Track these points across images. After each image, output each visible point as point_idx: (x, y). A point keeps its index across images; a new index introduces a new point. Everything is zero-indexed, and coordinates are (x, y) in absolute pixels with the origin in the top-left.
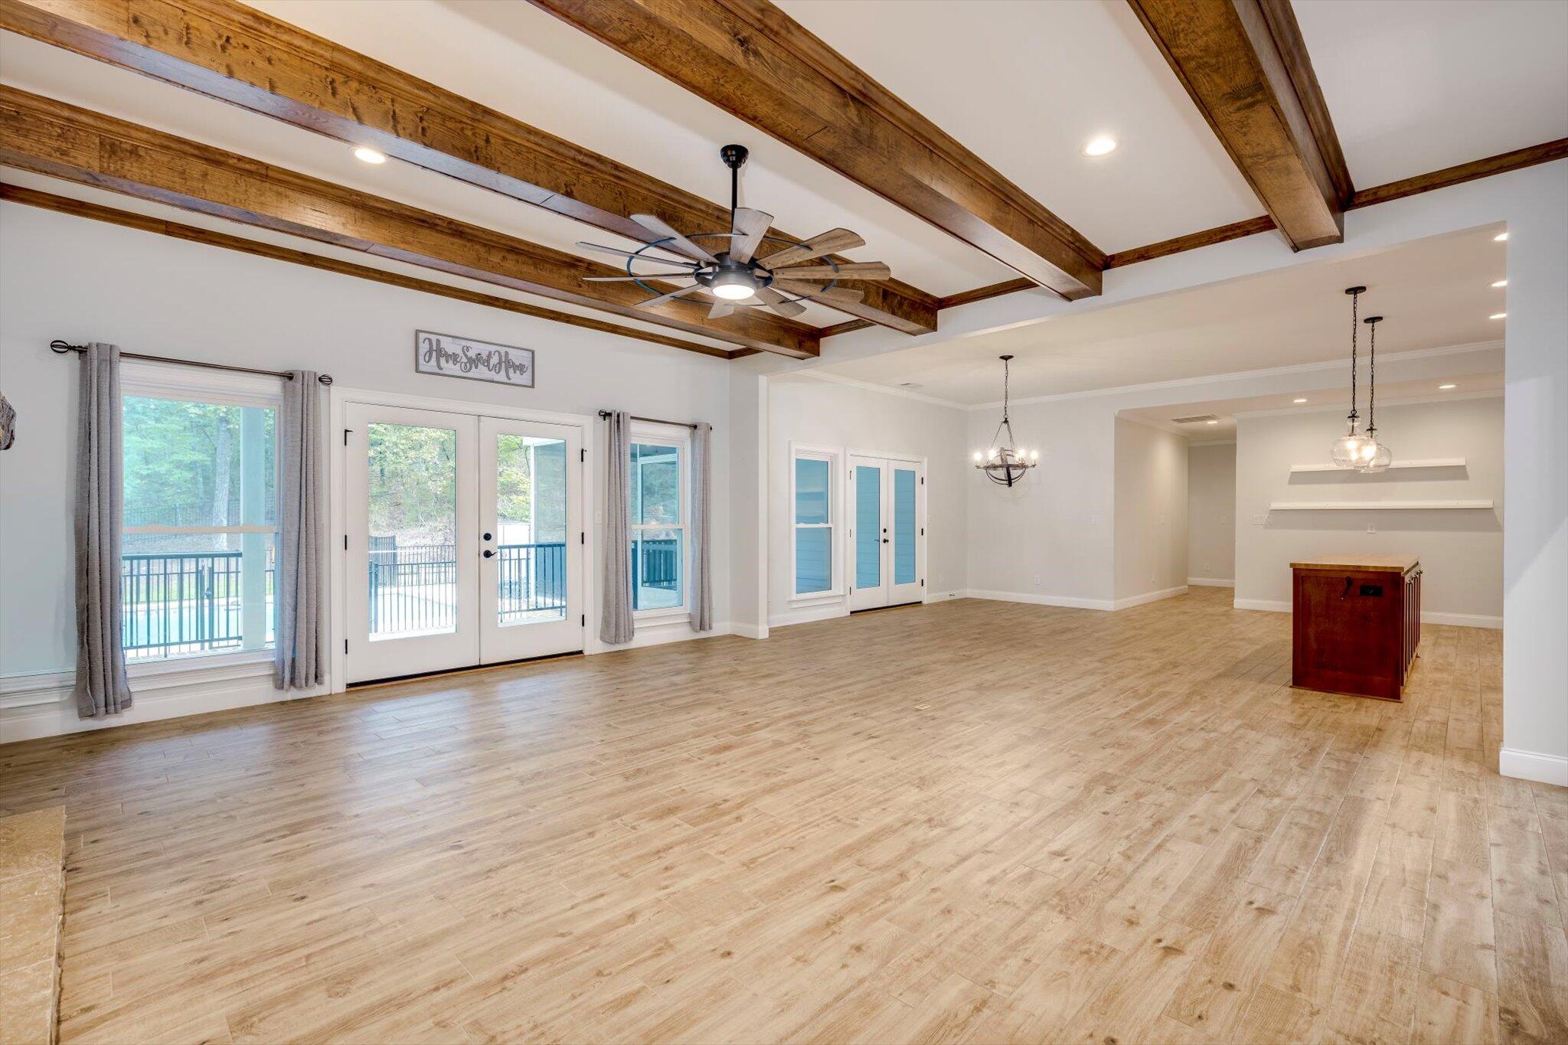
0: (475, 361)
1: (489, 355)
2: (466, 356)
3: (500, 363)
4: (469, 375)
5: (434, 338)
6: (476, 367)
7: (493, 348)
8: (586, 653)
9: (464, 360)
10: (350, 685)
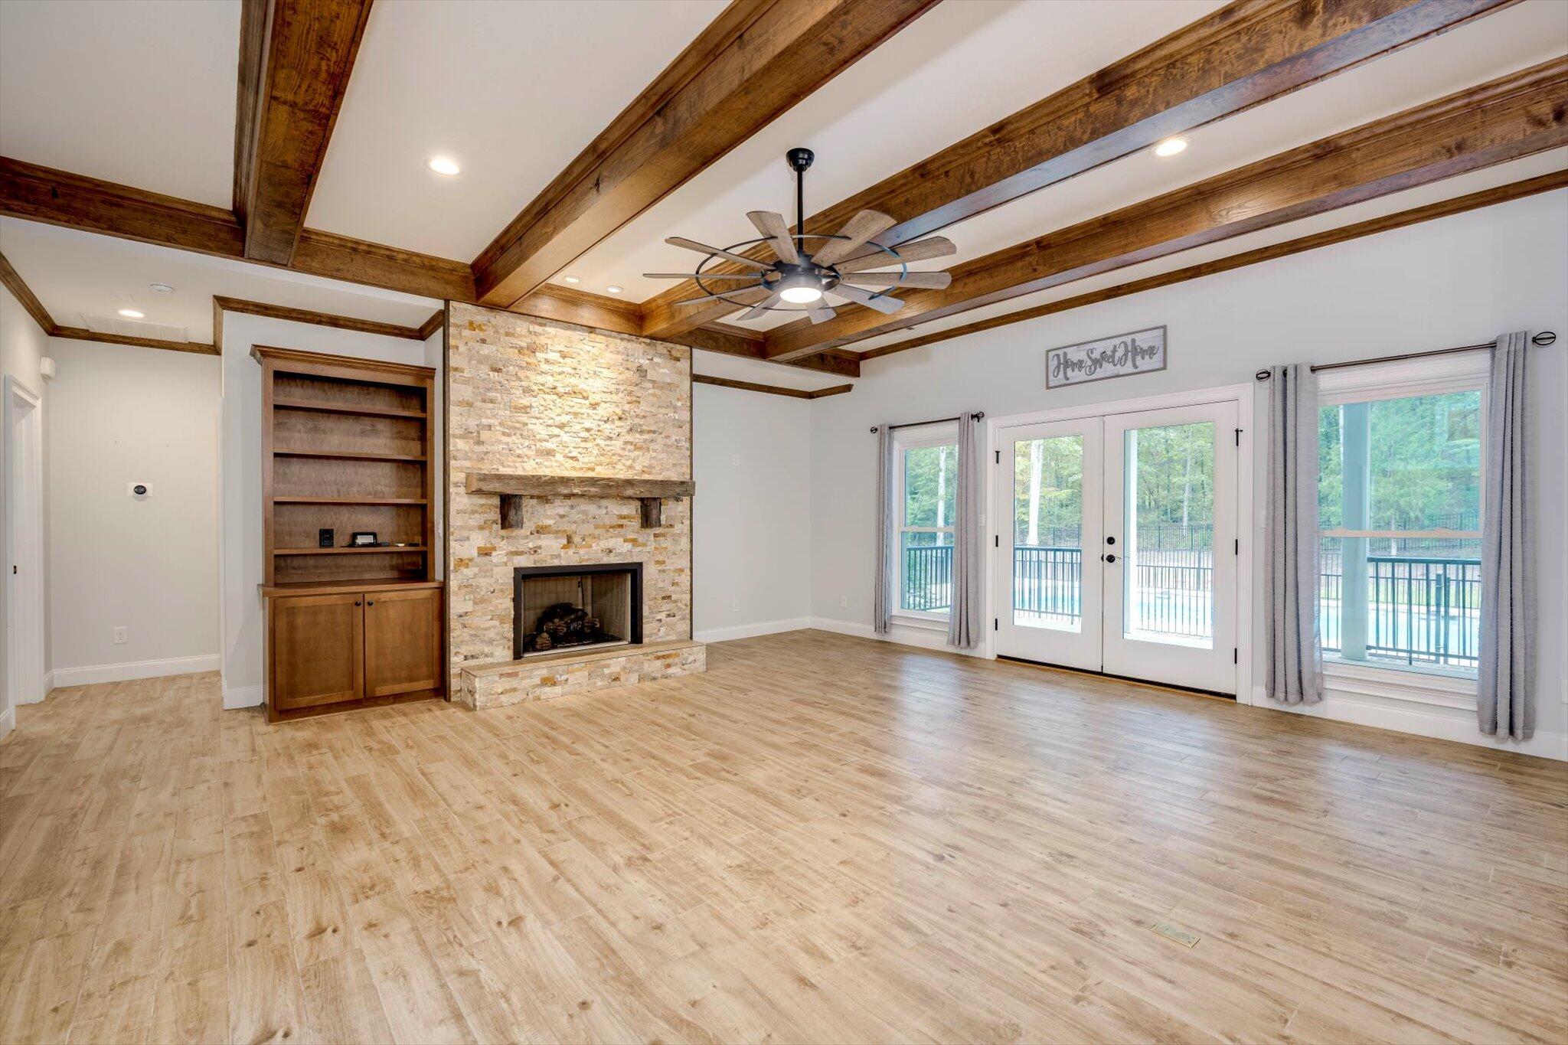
0: (1097, 363)
1: (1114, 351)
2: (1090, 358)
3: (1126, 355)
4: (1094, 376)
5: (1060, 352)
6: (1101, 366)
7: (1117, 341)
8: (1239, 700)
9: (1089, 363)
10: (1000, 657)
